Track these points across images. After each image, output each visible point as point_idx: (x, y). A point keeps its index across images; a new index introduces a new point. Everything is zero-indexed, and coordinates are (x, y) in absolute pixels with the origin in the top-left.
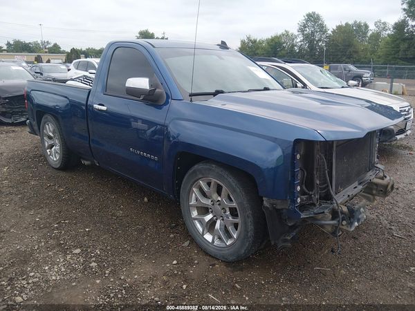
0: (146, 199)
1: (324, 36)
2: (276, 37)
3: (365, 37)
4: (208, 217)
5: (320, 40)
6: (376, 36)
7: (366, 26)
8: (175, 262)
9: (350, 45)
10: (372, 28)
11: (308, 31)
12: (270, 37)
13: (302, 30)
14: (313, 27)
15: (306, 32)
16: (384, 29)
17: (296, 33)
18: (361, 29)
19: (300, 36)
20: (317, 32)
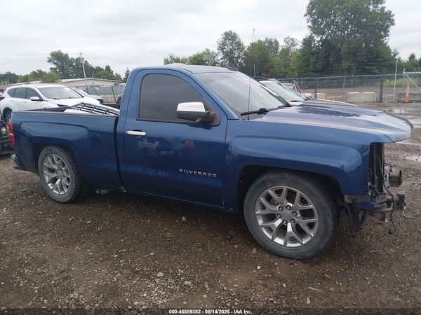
0: (184, 219)
1: (242, 53)
2: (198, 55)
3: (276, 53)
4: (278, 223)
5: (239, 57)
6: (286, 52)
7: (277, 43)
8: (259, 267)
9: (266, 61)
10: (282, 44)
11: (227, 49)
12: (192, 56)
13: (221, 48)
14: (232, 45)
15: (225, 50)
16: (293, 45)
17: (217, 51)
18: (271, 45)
19: (221, 54)
20: (235, 50)
